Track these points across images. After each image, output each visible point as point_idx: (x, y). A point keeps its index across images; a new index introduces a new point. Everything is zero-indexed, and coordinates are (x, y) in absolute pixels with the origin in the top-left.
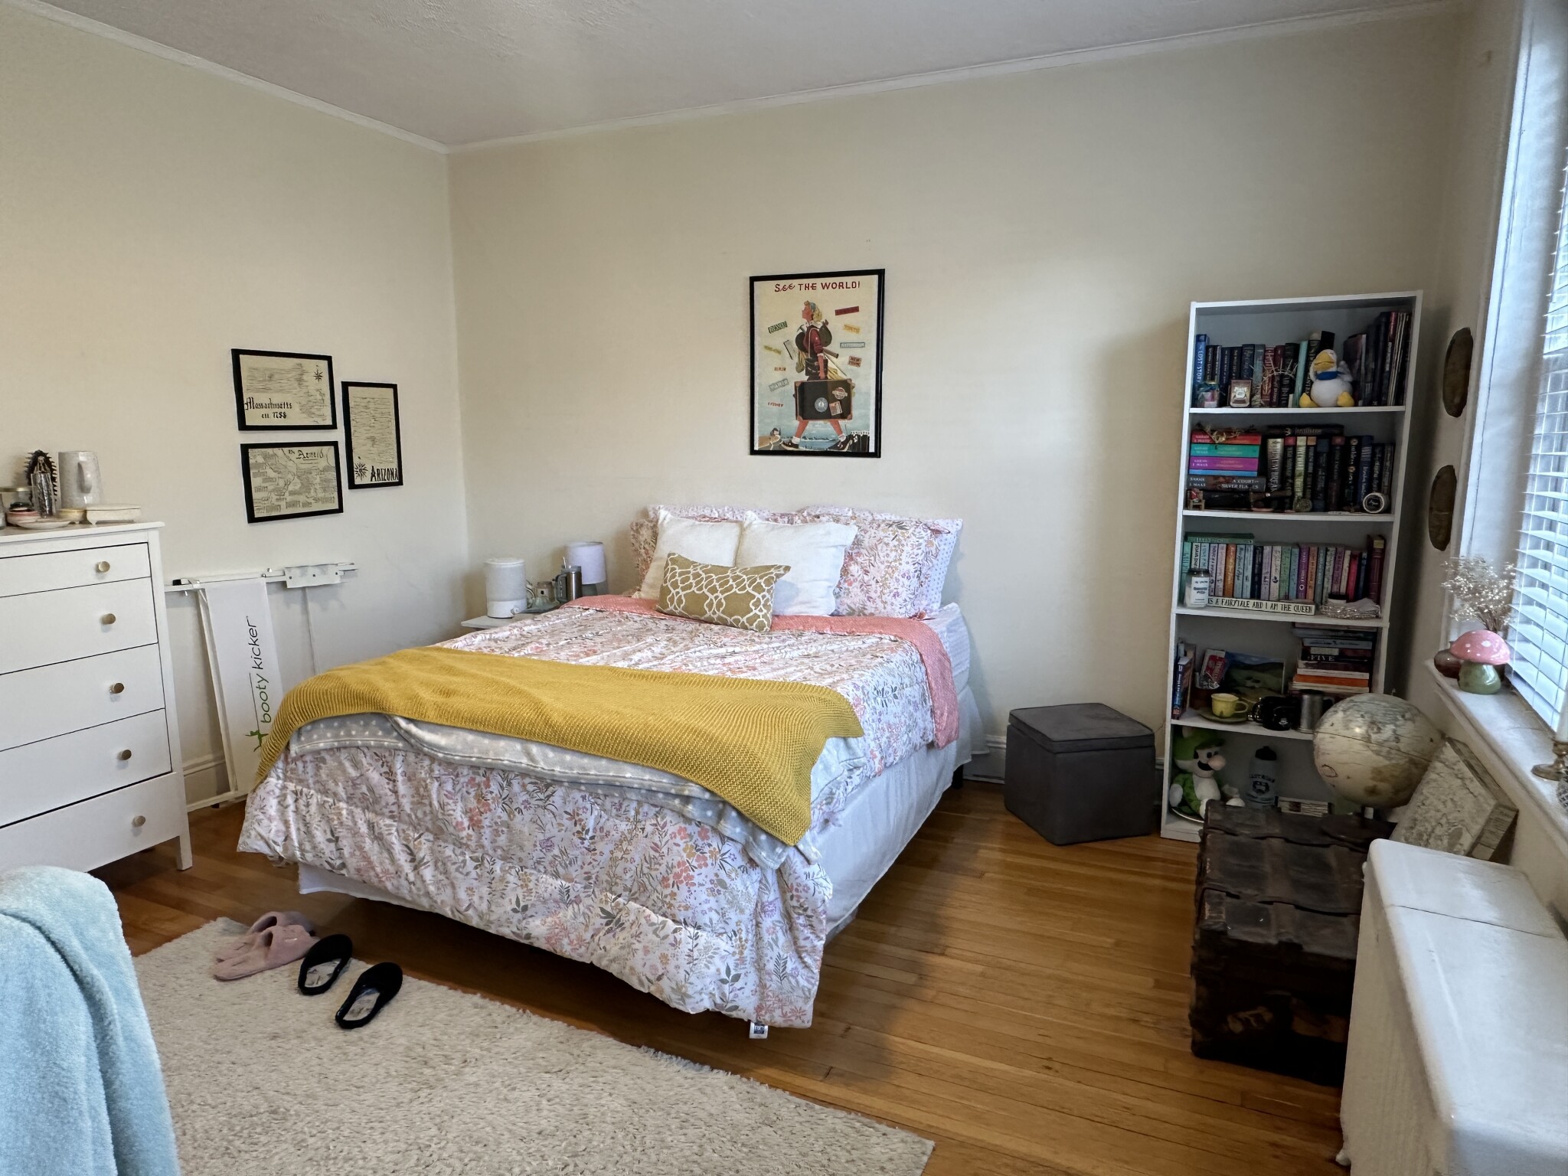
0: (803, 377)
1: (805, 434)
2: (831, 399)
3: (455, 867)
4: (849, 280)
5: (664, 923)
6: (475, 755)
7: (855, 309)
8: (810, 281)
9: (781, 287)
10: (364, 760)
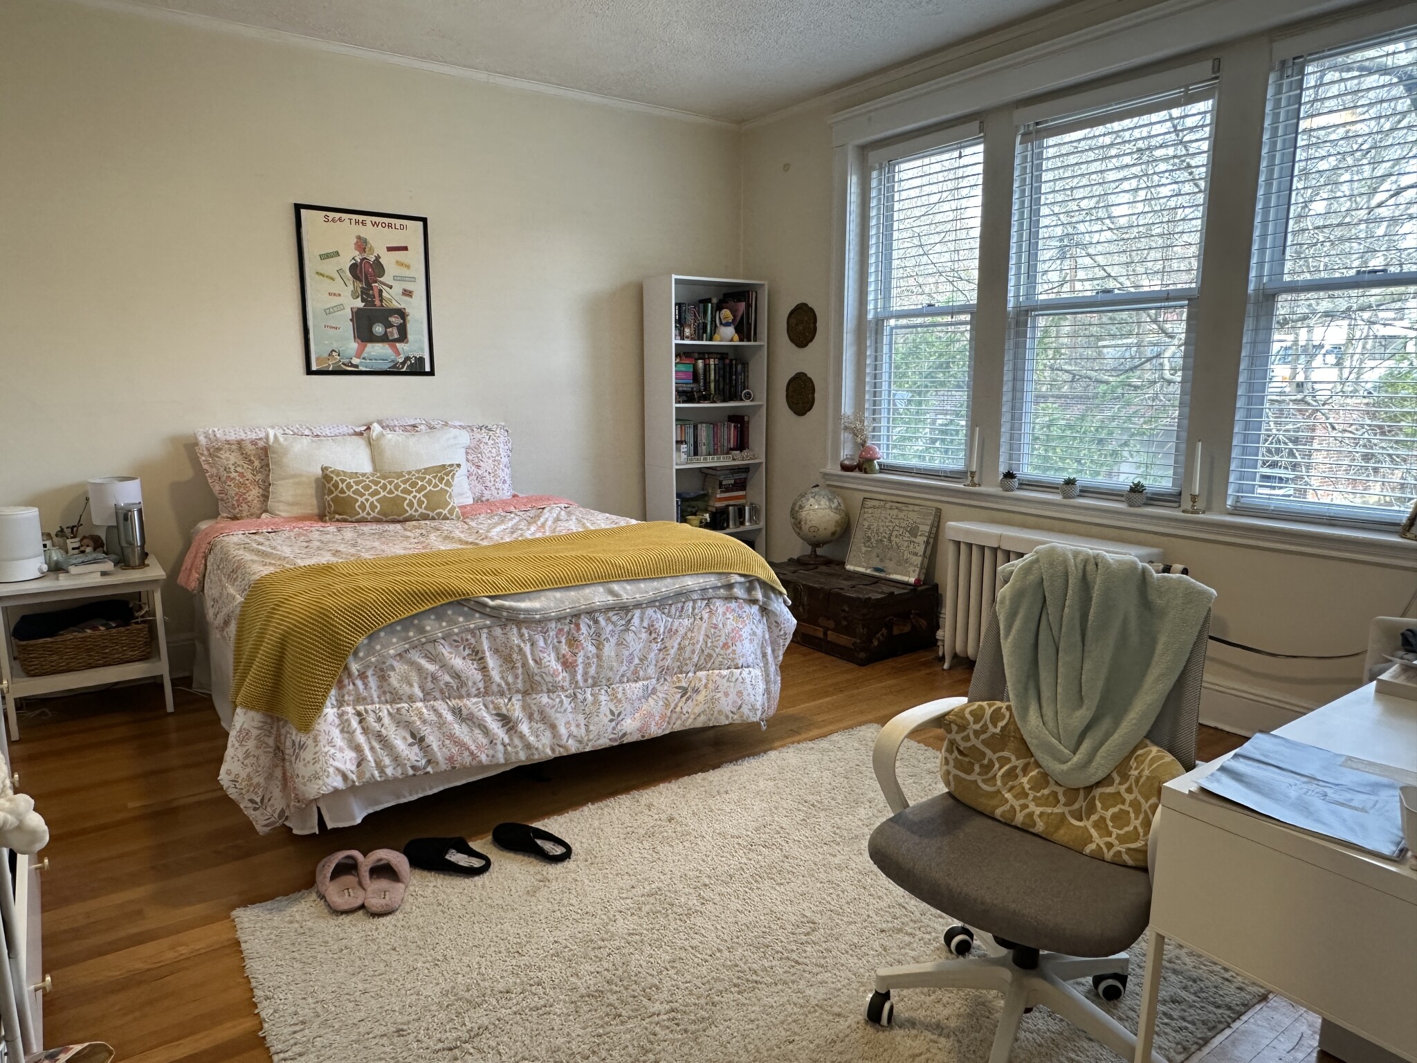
0: (359, 304)
1: (365, 355)
2: (388, 325)
3: (554, 710)
4: (398, 222)
5: (732, 673)
6: (567, 607)
7: (405, 249)
8: (361, 218)
9: (330, 219)
10: (444, 651)
